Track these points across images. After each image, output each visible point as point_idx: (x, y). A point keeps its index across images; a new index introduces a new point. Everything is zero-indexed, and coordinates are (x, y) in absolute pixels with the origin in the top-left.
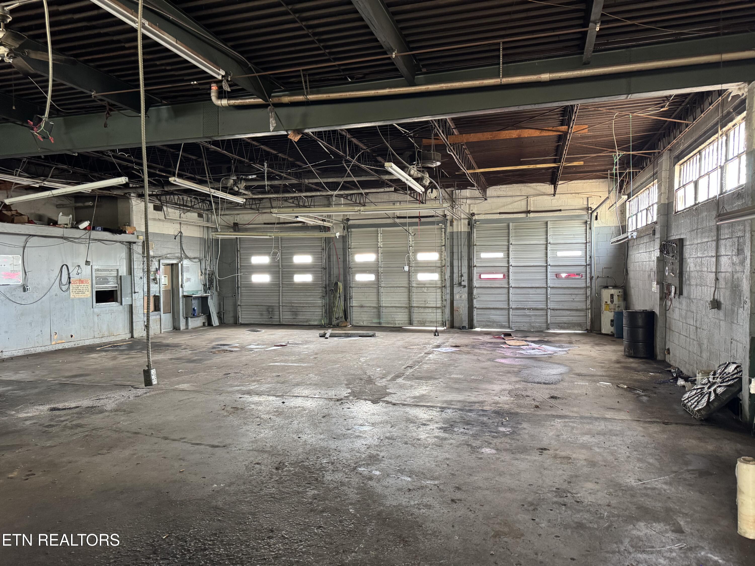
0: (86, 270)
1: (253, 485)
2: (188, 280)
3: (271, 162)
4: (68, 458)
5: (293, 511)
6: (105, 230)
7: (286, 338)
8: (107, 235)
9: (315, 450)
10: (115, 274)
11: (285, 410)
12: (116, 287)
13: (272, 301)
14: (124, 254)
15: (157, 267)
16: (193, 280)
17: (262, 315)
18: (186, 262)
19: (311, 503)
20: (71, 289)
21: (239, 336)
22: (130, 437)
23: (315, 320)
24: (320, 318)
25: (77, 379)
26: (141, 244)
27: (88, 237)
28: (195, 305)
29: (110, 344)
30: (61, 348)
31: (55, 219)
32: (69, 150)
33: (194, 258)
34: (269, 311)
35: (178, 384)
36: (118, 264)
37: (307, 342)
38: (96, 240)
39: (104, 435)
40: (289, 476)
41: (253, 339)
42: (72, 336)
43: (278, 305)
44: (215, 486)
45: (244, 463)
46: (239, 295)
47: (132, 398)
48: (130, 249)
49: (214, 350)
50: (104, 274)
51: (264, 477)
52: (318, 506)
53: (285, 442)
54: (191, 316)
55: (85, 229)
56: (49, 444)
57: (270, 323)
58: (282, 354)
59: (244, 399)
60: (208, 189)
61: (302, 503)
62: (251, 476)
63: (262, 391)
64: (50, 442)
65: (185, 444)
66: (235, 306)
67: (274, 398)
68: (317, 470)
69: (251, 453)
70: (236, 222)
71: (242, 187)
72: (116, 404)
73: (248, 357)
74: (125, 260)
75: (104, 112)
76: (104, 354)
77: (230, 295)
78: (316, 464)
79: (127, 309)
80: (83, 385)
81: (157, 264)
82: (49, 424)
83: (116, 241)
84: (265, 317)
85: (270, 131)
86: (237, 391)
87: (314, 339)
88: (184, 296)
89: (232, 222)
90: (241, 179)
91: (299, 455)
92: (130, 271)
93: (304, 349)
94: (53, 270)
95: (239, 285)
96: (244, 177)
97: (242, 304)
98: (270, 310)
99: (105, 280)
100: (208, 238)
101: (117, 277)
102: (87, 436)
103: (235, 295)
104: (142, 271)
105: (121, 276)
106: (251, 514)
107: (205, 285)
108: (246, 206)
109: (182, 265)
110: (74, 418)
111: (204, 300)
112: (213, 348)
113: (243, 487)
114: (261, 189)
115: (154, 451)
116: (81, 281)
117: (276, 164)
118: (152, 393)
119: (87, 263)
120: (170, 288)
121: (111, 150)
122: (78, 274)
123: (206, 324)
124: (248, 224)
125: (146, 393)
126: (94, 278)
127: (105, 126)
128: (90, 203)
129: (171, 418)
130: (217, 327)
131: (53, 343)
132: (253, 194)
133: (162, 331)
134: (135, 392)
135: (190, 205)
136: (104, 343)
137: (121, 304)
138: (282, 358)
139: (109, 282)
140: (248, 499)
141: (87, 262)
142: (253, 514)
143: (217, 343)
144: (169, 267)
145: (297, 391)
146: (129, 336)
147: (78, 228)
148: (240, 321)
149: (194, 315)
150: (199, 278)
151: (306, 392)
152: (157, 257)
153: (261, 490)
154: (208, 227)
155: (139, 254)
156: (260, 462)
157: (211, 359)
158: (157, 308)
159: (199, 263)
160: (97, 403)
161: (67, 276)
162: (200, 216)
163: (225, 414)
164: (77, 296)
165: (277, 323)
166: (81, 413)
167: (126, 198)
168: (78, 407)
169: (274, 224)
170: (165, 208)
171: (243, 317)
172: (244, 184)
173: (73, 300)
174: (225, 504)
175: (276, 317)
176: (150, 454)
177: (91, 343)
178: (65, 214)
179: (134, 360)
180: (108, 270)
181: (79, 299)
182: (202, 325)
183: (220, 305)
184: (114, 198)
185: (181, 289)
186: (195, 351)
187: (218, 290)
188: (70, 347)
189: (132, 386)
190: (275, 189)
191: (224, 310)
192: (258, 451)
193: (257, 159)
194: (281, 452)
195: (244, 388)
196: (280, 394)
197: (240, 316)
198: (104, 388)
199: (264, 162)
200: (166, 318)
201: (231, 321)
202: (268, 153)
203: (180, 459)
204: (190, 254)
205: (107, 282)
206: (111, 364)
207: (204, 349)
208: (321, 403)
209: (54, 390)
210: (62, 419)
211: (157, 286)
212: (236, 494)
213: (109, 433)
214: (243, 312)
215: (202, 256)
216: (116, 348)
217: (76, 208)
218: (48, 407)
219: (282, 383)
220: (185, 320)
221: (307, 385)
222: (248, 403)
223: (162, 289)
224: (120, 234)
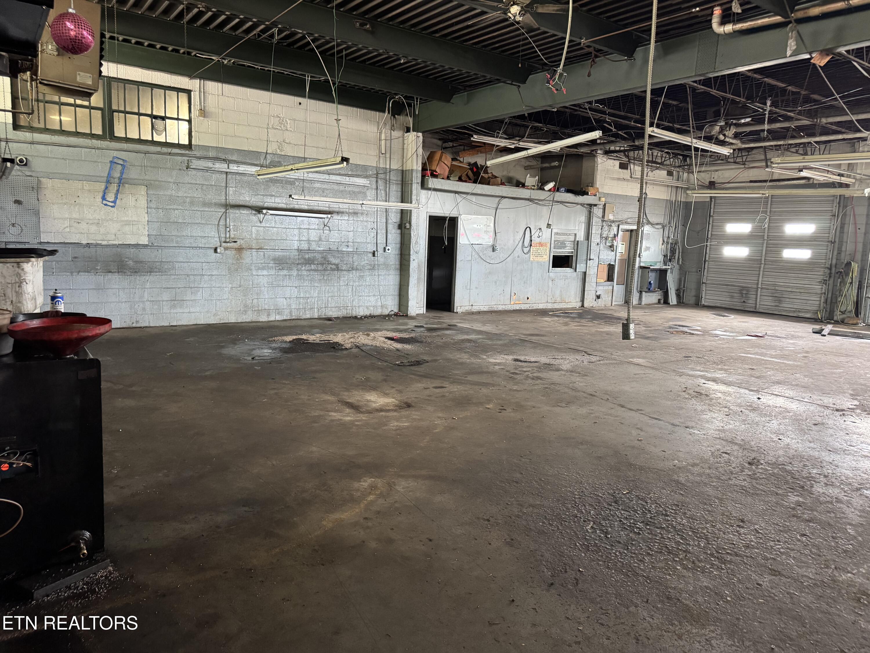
0: (546, 233)
1: (720, 472)
2: (648, 249)
3: (776, 99)
4: (532, 403)
5: (769, 509)
6: (568, 191)
7: (763, 329)
8: (570, 197)
9: (802, 457)
10: (572, 238)
11: (760, 406)
12: (572, 252)
13: (749, 281)
14: (583, 218)
15: (616, 234)
16: (652, 249)
17: (732, 297)
18: (647, 229)
19: (793, 509)
20: (531, 251)
21: (701, 319)
22: (586, 398)
23: (808, 311)
24: (815, 308)
25: (534, 338)
26: (601, 207)
27: (552, 199)
28: (652, 278)
29: (561, 310)
30: (518, 308)
31: (523, 181)
32: (550, 106)
33: (657, 224)
34: (742, 294)
35: (633, 357)
36: (577, 228)
37: (793, 337)
38: (558, 202)
39: (561, 391)
40: (766, 474)
41: (719, 325)
42: (528, 298)
43: (755, 286)
44: (676, 462)
45: (709, 449)
46: (706, 270)
47: (585, 363)
48: (590, 212)
49: (671, 330)
50: (562, 238)
51: (734, 468)
52: (803, 513)
53: (761, 440)
54: (646, 290)
55: (550, 190)
56: (515, 388)
57: (742, 308)
58: (759, 346)
59: (709, 386)
60: (689, 139)
61: (782, 506)
62: (718, 463)
63: (730, 382)
64: (516, 387)
65: (642, 415)
66: (699, 284)
67: (747, 392)
68: (804, 478)
69: (718, 441)
70: (712, 180)
71: (731, 135)
72: (571, 366)
73: (713, 343)
74: (583, 225)
75: (590, 59)
76: (556, 318)
77: (694, 270)
78: (802, 471)
79: (581, 276)
80: (540, 344)
81: (615, 229)
82: (514, 371)
83: (577, 204)
84: (736, 300)
85: (786, 57)
86: (699, 376)
87: (804, 335)
88: (641, 268)
89: (708, 181)
90: (732, 124)
91: (779, 457)
92: (588, 236)
93: (789, 344)
94: (518, 232)
95: (707, 259)
96: (734, 122)
97: (708, 282)
98: (744, 292)
99: (562, 244)
100: (675, 201)
101: (574, 241)
102: (547, 388)
103: (700, 270)
104: (599, 236)
105: (578, 241)
106: (718, 498)
107: (665, 256)
108: (729, 160)
109: (642, 231)
110: (535, 371)
111: (662, 273)
112: (670, 328)
113: (708, 471)
114: (756, 136)
115: (611, 415)
116: (541, 244)
117: (782, 101)
118: (607, 362)
119: (549, 226)
120: (626, 257)
121: (587, 102)
122: (539, 237)
123: (662, 301)
124: (729, 183)
125: (600, 361)
126: (553, 242)
127: (589, 75)
128: (556, 164)
129: (627, 388)
130: (674, 306)
131: (512, 303)
132: (743, 143)
133: (613, 303)
134: (588, 357)
135: (659, 161)
136: (555, 309)
137: (576, 271)
138: (757, 350)
139: (566, 247)
140: (714, 484)
141: (548, 224)
142: (721, 500)
143: (674, 323)
144: (628, 233)
145: (777, 389)
146: (580, 304)
147: (544, 189)
148: (703, 302)
149: (649, 290)
150: (660, 247)
151: (790, 393)
152: (616, 221)
153: (729, 479)
154: (677, 187)
155: (599, 217)
156: (728, 452)
157: (668, 339)
158: (610, 278)
159: (662, 230)
160: (553, 362)
161: (529, 239)
162: (670, 173)
163: (687, 396)
164: (536, 259)
165: (752, 310)
166: (540, 368)
167: (592, 155)
168: (537, 362)
169: (765, 181)
170: (632, 166)
171: (707, 297)
172: (733, 130)
173: (532, 262)
174: (688, 481)
175: (750, 302)
176: (606, 417)
177: (544, 308)
178: (532, 176)
179: (585, 328)
180: (566, 234)
181: (538, 262)
182: (657, 301)
183: (680, 280)
184: (580, 157)
185: (638, 259)
186: (649, 329)
187: (680, 263)
188: (525, 308)
189: (585, 352)
190: (775, 135)
191: (684, 287)
192: (726, 440)
193: (757, 96)
194: (756, 449)
195: (709, 375)
196: (755, 389)
197: (703, 296)
198: (558, 350)
199: (766, 99)
200: (619, 290)
201: (692, 301)
202: (772, 87)
203: (638, 428)
204: (652, 219)
205: (564, 247)
206: (563, 328)
207: (660, 328)
208: (812, 408)
209: (516, 344)
210: (525, 369)
211: (613, 253)
212: (700, 475)
213: (566, 390)
214: (708, 292)
215: (666, 222)
216: (567, 315)
217: (542, 169)
218: (511, 357)
219: (757, 378)
220: (638, 294)
221: (792, 385)
222: (713, 390)
223: (617, 258)
224: (583, 195)
